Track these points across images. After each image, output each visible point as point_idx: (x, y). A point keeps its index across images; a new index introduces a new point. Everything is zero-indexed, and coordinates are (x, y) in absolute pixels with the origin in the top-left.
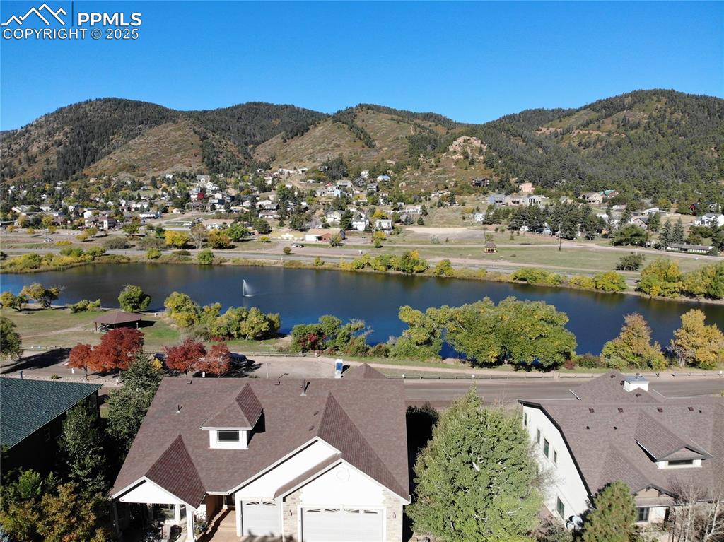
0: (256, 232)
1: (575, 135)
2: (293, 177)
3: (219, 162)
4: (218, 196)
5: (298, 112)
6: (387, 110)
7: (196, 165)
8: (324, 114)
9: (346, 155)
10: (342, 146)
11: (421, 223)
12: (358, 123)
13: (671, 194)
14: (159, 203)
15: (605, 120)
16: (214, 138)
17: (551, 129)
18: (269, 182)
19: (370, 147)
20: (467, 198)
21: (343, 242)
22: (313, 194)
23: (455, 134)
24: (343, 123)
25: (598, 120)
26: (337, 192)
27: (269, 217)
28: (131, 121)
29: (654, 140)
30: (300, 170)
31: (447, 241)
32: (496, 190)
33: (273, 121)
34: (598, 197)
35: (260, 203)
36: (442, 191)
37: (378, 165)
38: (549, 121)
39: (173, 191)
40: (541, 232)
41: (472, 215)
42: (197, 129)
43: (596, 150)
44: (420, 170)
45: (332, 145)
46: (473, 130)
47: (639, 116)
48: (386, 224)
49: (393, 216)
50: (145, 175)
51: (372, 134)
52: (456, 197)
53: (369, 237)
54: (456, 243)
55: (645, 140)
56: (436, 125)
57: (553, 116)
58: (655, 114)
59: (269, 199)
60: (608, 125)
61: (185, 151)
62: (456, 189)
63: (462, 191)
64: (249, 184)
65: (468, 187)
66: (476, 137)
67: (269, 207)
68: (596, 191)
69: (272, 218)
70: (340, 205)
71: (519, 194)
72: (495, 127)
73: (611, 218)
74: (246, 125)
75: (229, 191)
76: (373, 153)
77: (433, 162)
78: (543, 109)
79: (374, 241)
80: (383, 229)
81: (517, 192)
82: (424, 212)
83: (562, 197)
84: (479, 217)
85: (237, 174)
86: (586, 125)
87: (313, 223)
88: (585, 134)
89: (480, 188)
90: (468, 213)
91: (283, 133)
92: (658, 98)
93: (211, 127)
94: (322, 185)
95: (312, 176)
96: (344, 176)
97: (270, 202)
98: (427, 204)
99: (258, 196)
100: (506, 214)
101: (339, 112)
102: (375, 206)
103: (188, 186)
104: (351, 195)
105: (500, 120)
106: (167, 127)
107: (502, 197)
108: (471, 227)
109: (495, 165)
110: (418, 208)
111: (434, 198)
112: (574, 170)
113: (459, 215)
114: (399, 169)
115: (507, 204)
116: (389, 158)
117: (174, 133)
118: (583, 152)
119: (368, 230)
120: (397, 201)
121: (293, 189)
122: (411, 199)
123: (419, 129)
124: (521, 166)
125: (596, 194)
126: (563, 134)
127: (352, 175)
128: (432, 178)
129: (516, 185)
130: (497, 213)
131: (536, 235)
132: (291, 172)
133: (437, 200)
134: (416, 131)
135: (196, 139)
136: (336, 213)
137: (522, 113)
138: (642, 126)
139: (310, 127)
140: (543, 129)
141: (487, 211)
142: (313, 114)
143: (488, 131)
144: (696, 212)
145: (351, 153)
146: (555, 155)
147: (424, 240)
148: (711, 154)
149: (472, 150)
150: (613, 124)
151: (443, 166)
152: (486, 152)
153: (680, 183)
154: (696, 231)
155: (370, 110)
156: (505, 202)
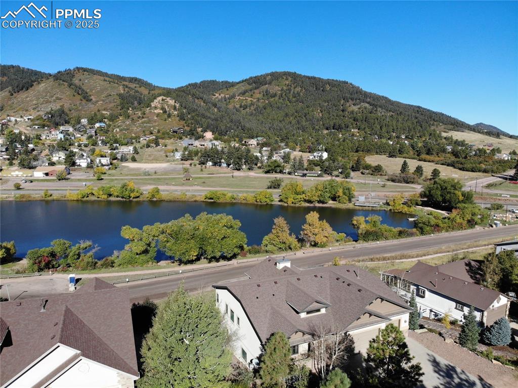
1: (237, 100)
2: (20, 124)
5: (23, 71)
6: (100, 73)
9: (67, 106)
10: (64, 99)
11: (134, 160)
12: (76, 81)
13: (296, 140)
15: (255, 91)
17: (222, 95)
19: (87, 101)
20: (168, 141)
21: (68, 176)
22: (38, 137)
23: (155, 94)
24: (63, 81)
25: (251, 90)
26: (61, 136)
29: (285, 105)
30: (26, 118)
31: (155, 173)
32: (188, 137)
34: (253, 142)
36: (149, 136)
37: (95, 114)
38: (220, 90)
40: (220, 166)
41: (173, 154)
43: (251, 111)
44: (130, 120)
45: (54, 98)
46: (168, 92)
47: (275, 89)
48: (105, 161)
49: (111, 154)
51: (88, 90)
52: (160, 140)
53: (91, 171)
54: (163, 175)
55: (280, 105)
56: (140, 87)
57: (223, 86)
58: (285, 88)
60: (258, 94)
62: (159, 135)
63: (163, 136)
65: (168, 134)
66: (171, 97)
68: (252, 138)
69: (2, 158)
70: (63, 146)
71: (204, 140)
72: (184, 91)
73: (262, 156)
76: (90, 105)
77: (139, 114)
78: (216, 81)
79: (96, 175)
80: (103, 165)
81: (203, 138)
82: (136, 151)
83: (232, 142)
84: (178, 155)
86: (243, 93)
87: (40, 162)
88: (243, 100)
89: (177, 135)
90: (169, 152)
91: (10, 88)
94: (46, 130)
95: (37, 122)
96: (66, 123)
98: (138, 146)
100: (196, 153)
101: (59, 72)
102: (95, 147)
104: (73, 138)
105: (187, 86)
107: (192, 141)
108: (173, 163)
109: (186, 118)
110: (131, 148)
111: (143, 141)
112: (238, 124)
113: (163, 154)
114: (113, 118)
115: (197, 147)
116: (104, 110)
118: (243, 112)
119: (90, 166)
120: (113, 143)
121: (20, 134)
122: (125, 141)
123: (126, 89)
124: (203, 120)
125: (253, 140)
126: (230, 99)
127: (73, 122)
128: (140, 126)
129: (202, 133)
130: (190, 153)
131: (217, 168)
132: (18, 119)
133: (145, 142)
134: (124, 90)
136: (60, 152)
137: (202, 82)
138: (278, 96)
139: (34, 84)
140: (216, 94)
141: (183, 151)
142: (36, 73)
143: (179, 94)
144: (311, 151)
145: (70, 104)
146: (226, 113)
147: (137, 173)
148: (318, 114)
149: (168, 107)
150: (260, 93)
151: (148, 117)
152: (179, 109)
153: (301, 133)
154: (311, 162)
155: (85, 73)
156: (195, 145)
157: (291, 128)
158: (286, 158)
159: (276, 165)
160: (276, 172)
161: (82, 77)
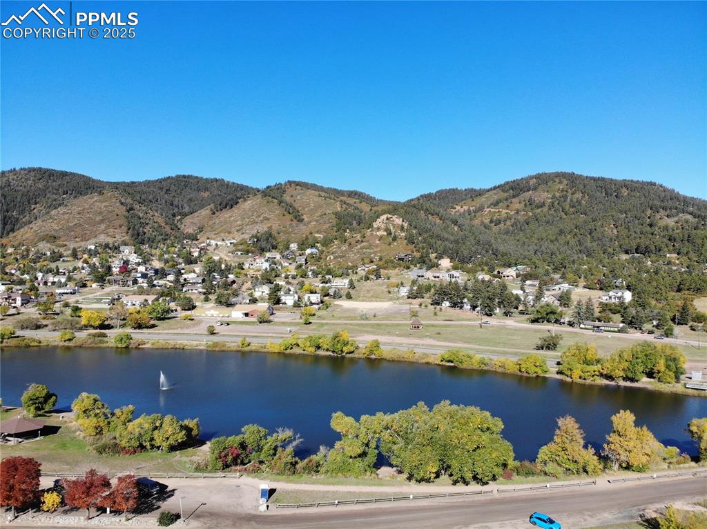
0: (179, 309)
1: (486, 213)
2: (221, 249)
3: (145, 233)
4: (142, 269)
5: (228, 185)
6: (314, 187)
7: (120, 236)
8: (253, 189)
9: (275, 228)
10: (271, 220)
11: (349, 297)
12: (287, 198)
13: (578, 269)
14: (77, 276)
15: (513, 200)
16: (140, 210)
17: (464, 207)
18: (196, 254)
19: (298, 221)
20: (392, 272)
21: (271, 318)
22: (241, 267)
23: (378, 211)
24: (272, 198)
25: (507, 199)
26: (266, 265)
27: (194, 291)
28: (54, 191)
29: (558, 218)
30: (228, 242)
31: (375, 316)
33: (202, 193)
34: (511, 272)
35: (185, 276)
36: (368, 266)
37: (307, 238)
38: (462, 200)
39: (94, 264)
40: (461, 308)
41: (397, 289)
42: (123, 201)
43: (506, 227)
44: (347, 244)
45: (262, 218)
46: (394, 208)
47: (543, 196)
48: (315, 298)
49: (322, 290)
50: (66, 245)
51: (300, 208)
52: (382, 271)
53: (298, 312)
54: (384, 319)
55: (551, 218)
56: (361, 203)
57: (466, 195)
58: (558, 194)
59: (194, 272)
60: (516, 204)
61: (110, 222)
62: (381, 263)
63: (386, 265)
64: (175, 256)
65: (392, 262)
66: (398, 215)
67: (194, 281)
68: (509, 267)
69: (195, 293)
70: (268, 278)
71: (439, 269)
72: (414, 206)
73: (526, 295)
74: (174, 196)
75: (153, 263)
76: (302, 226)
77: (358, 237)
78: (457, 189)
79: (303, 317)
80: (312, 304)
81: (437, 267)
82: (352, 286)
83: (478, 273)
84: (404, 291)
85: (162, 245)
86: (496, 204)
87: (240, 298)
88: (495, 212)
89: (404, 263)
90: (393, 287)
91: (212, 206)
92: (560, 180)
93: (139, 198)
94: (250, 257)
95: (240, 247)
96: (273, 248)
97: (196, 275)
99: (183, 269)
100: (428, 289)
101: (268, 187)
102: (304, 279)
103: (110, 257)
104: (280, 267)
105: (418, 199)
106: (93, 198)
107: (423, 272)
108: (397, 302)
109: (415, 241)
110: (346, 281)
111: (361, 272)
112: (487, 246)
113: (384, 289)
114: (327, 242)
115: (429, 279)
116: (317, 232)
117: (99, 204)
118: (495, 229)
119: (297, 305)
120: (326, 274)
121: (220, 262)
122: (341, 271)
123: (344, 206)
124: (439, 242)
125: (510, 269)
126: (475, 212)
127: (281, 248)
128: (358, 253)
129: (436, 261)
130: (420, 288)
131: (457, 310)
132: (219, 243)
133: (363, 273)
134: (342, 207)
135: (122, 210)
136: (264, 286)
137: (438, 192)
138: (547, 206)
139: (240, 201)
140: (457, 207)
141: (411, 286)
142: (242, 188)
143: (408, 209)
144: (603, 287)
145: (280, 226)
146: (470, 232)
147: (352, 315)
148: (610, 231)
149: (394, 227)
150: (520, 203)
151: (368, 241)
152: (407, 229)
153: (585, 258)
154: (605, 307)
155: (298, 187)
156: (426, 276)
157: (569, 252)
158: (564, 299)
159: (549, 311)
160: (549, 321)
161: (294, 193)
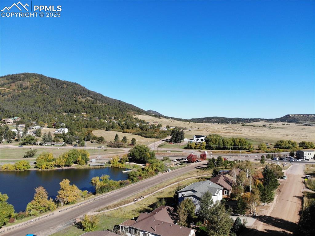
13: (44, 119)
15: (12, 84)
25: (8, 84)
34: (11, 120)
43: (8, 97)
55: (31, 95)
58: (34, 84)
60: (13, 86)
68: (10, 118)
73: (19, 132)
86: (3, 85)
88: (2, 90)
92: (36, 77)
138: (29, 89)
144: (56, 127)
148: (59, 102)
150: (15, 86)
153: (47, 114)
154: (56, 136)
157: (40, 111)
158: (38, 133)
159: (30, 139)
160: (30, 144)
